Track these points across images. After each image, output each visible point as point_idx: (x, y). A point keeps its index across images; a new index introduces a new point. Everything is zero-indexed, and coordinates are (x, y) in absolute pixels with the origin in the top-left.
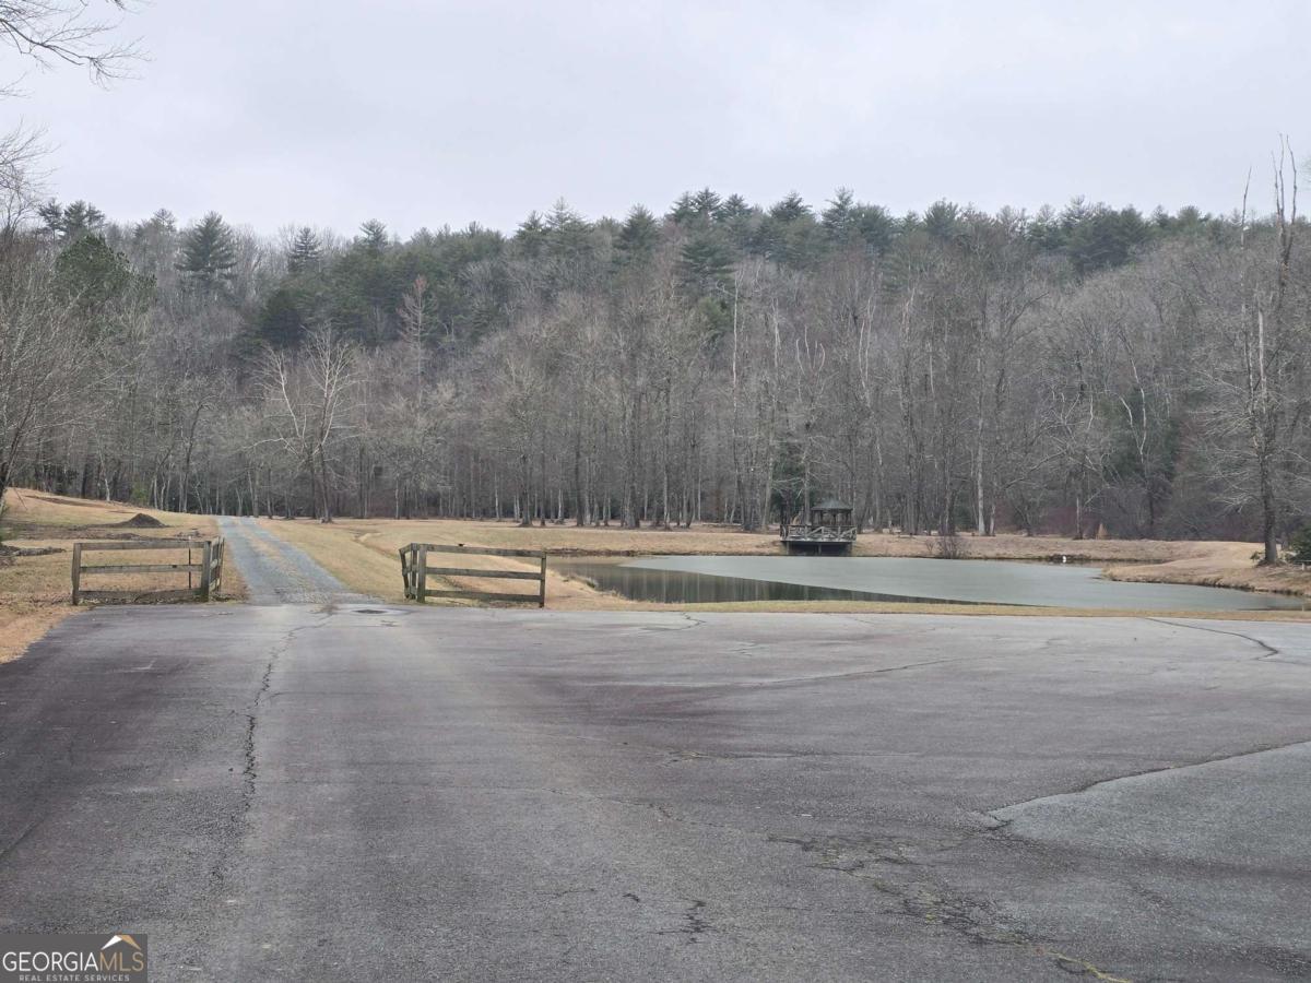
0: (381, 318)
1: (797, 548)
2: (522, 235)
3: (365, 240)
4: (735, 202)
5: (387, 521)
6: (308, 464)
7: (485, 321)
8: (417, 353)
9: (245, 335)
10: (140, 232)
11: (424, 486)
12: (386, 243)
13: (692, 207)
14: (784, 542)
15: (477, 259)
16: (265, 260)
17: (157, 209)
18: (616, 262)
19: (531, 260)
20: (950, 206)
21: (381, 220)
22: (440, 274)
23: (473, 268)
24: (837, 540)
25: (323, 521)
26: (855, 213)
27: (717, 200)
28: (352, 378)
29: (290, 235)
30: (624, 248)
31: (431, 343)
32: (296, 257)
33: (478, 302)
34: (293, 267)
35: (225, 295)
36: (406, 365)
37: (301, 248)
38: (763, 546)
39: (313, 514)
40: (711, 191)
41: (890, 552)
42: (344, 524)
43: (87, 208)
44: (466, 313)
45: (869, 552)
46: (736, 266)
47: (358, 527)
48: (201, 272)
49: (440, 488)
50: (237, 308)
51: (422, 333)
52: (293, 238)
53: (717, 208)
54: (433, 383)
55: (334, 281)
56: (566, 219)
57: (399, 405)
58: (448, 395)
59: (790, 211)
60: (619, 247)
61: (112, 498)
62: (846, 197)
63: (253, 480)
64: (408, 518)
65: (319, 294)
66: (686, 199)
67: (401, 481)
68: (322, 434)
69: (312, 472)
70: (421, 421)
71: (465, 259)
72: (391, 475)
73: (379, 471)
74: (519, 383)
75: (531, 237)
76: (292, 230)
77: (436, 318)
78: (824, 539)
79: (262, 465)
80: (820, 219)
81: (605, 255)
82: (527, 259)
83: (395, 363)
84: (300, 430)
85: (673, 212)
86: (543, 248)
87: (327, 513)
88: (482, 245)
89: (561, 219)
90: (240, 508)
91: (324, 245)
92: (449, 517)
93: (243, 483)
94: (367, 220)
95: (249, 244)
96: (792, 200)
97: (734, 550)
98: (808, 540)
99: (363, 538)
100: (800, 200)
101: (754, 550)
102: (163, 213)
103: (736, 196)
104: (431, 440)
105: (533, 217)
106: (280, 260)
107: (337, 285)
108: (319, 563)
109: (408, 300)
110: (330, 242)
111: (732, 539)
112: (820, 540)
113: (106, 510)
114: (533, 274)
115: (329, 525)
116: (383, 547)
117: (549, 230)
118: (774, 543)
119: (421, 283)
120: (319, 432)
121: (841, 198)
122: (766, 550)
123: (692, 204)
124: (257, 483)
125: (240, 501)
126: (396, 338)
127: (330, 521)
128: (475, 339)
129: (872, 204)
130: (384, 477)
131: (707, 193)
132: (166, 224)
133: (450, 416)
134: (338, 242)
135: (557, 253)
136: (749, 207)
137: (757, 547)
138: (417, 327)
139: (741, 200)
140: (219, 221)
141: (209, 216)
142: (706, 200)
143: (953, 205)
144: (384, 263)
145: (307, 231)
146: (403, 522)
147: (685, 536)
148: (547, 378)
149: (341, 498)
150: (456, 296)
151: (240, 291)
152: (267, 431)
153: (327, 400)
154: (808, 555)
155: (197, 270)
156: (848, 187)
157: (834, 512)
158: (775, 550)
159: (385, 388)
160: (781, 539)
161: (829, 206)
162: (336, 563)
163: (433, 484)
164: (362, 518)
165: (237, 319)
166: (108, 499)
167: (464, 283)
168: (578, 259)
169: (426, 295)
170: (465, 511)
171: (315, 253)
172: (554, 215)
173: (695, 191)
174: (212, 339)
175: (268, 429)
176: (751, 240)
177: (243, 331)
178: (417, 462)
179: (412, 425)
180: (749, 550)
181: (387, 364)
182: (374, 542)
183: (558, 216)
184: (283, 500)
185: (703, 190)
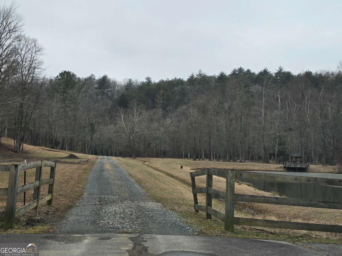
0: (150, 102)
1: (289, 169)
2: (189, 80)
3: (146, 82)
4: (248, 71)
5: (152, 158)
6: (129, 141)
7: (179, 103)
8: (160, 111)
9: (113, 107)
10: (86, 79)
11: (163, 148)
12: (152, 83)
13: (237, 72)
14: (284, 167)
15: (177, 86)
16: (119, 87)
17: (91, 74)
18: (216, 86)
19: (192, 86)
20: (310, 72)
21: (150, 76)
22: (167, 90)
23: (176, 88)
24: (303, 167)
25: (133, 158)
26: (284, 73)
27: (244, 70)
28: (142, 116)
29: (126, 81)
30: (219, 82)
31: (164, 109)
32: (127, 86)
33: (177, 97)
34: (127, 89)
35: (108, 96)
36: (157, 114)
37: (128, 84)
38: (277, 168)
39: (130, 156)
40: (242, 67)
41: (321, 171)
42: (140, 159)
43: (72, 73)
44: (174, 100)
45: (313, 171)
46: (251, 87)
47: (143, 160)
48: (102, 90)
49: (167, 149)
50: (111, 99)
51: (162, 105)
52: (127, 81)
53: (244, 72)
54: (165, 119)
55: (137, 92)
56: (202, 75)
57: (155, 125)
58: (169, 122)
59: (265, 73)
60: (217, 82)
61: (68, 150)
62: (281, 69)
63: (113, 146)
64: (157, 158)
65: (133, 95)
66: (235, 70)
67: (156, 146)
68: (134, 132)
69: (130, 144)
70: (162, 129)
71: (174, 86)
72: (153, 145)
73: (149, 144)
74: (194, 116)
75: (192, 80)
76: (126, 79)
77: (165, 102)
78: (299, 166)
79: (116, 141)
80: (274, 75)
81: (213, 84)
82: (191, 85)
83: (154, 114)
84: (127, 132)
85: (231, 74)
86: (195, 83)
87: (134, 155)
88: (178, 82)
89: (200, 75)
90: (110, 154)
91: (135, 83)
92: (169, 158)
93: (110, 147)
94: (146, 77)
95: (115, 83)
96: (265, 70)
97: (268, 169)
98: (293, 166)
99: (146, 163)
100: (267, 70)
101: (274, 169)
102: (92, 75)
103: (249, 69)
104: (165, 135)
105: (192, 74)
106: (123, 88)
107: (138, 93)
108: (130, 175)
109: (158, 96)
110: (137, 83)
111: (266, 166)
112: (297, 167)
113: (63, 153)
114: (192, 90)
115: (135, 159)
116: (154, 167)
117: (197, 78)
118: (281, 167)
119: (162, 92)
120: (132, 132)
121: (280, 69)
122: (279, 170)
123: (237, 71)
124: (114, 147)
125: (110, 152)
126: (155, 107)
127: (135, 158)
128: (176, 108)
129: (288, 71)
130: (151, 145)
131: (241, 68)
132: (93, 78)
133: (170, 128)
134: (139, 83)
135: (200, 84)
136: (252, 72)
137: (275, 168)
138: (160, 104)
139: (250, 70)
140: (107, 77)
141: (104, 76)
142: (241, 70)
143: (311, 72)
144: (151, 87)
145: (130, 80)
146: (156, 159)
147: (250, 164)
148: (202, 115)
149: (138, 152)
150: (171, 96)
151: (112, 95)
152: (118, 132)
153: (135, 122)
154: (293, 172)
155: (101, 89)
156: (282, 66)
157: (296, 157)
158: (281, 170)
159: (152, 120)
160: (283, 166)
161: (276, 71)
162: (139, 176)
163: (165, 148)
164: (144, 157)
165: (111, 102)
166: (67, 150)
167: (173, 93)
168: (205, 85)
169: (163, 95)
170: (174, 156)
171: (132, 85)
172: (198, 74)
173: (237, 68)
174: (104, 107)
175: (118, 131)
176: (254, 80)
177: (113, 105)
178: (160, 141)
179: (159, 130)
180: (273, 169)
181: (152, 114)
182: (149, 165)
183: (199, 74)
184: (122, 152)
185: (240, 67)
